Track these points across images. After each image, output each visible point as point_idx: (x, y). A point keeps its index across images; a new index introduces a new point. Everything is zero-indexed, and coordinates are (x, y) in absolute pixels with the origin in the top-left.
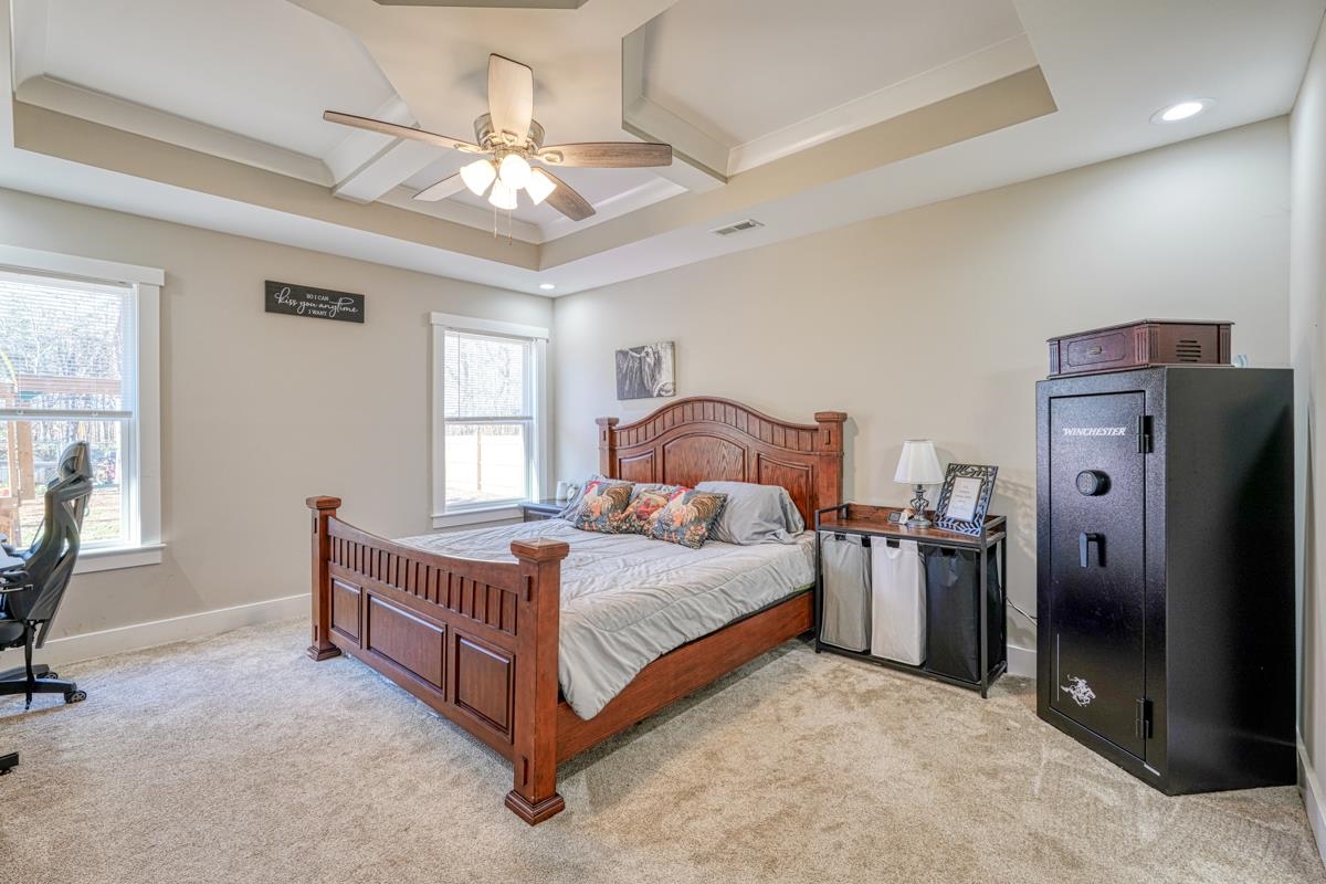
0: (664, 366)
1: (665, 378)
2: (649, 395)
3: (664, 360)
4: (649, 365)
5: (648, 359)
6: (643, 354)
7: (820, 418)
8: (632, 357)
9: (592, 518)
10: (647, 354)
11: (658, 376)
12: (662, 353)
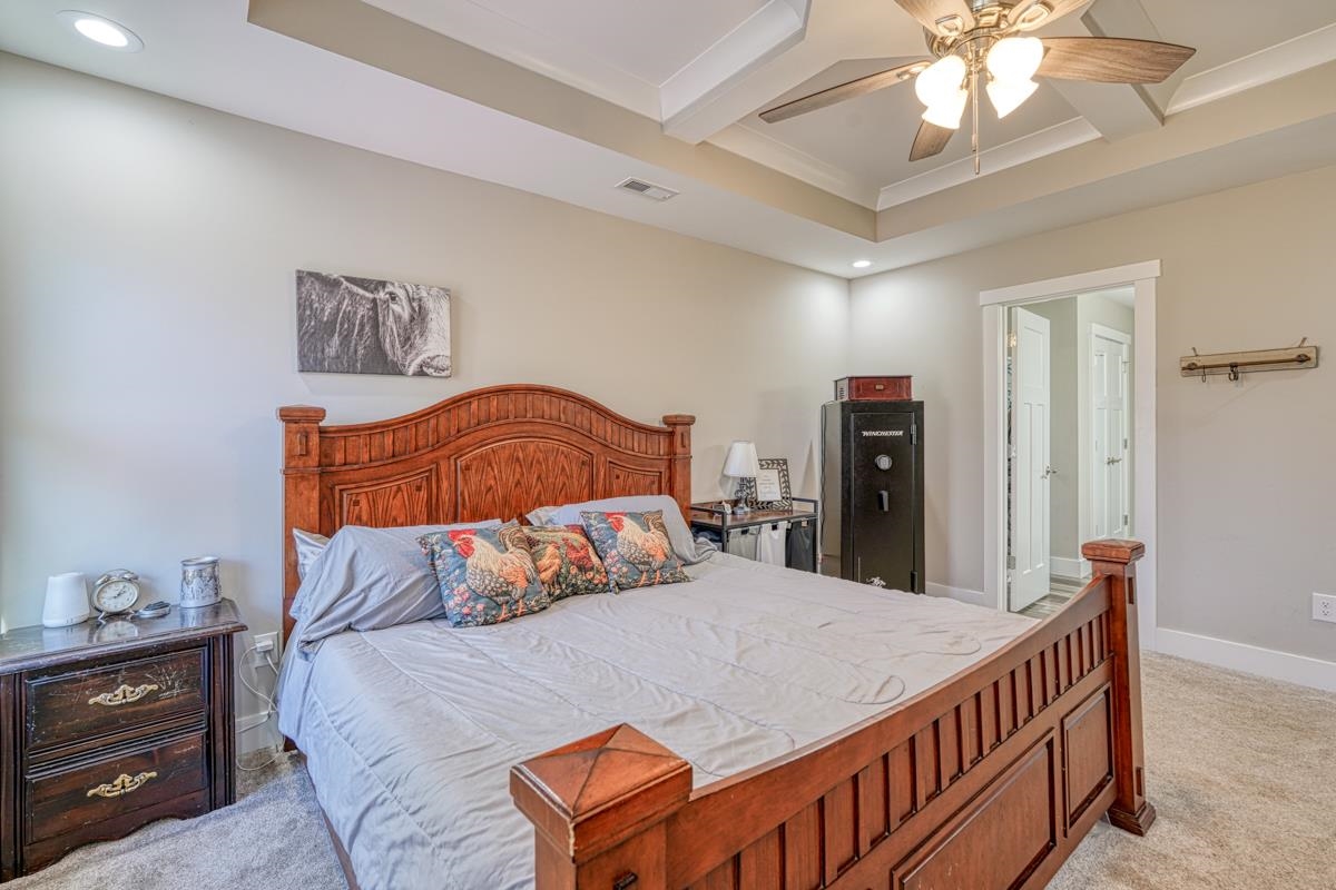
0: (433, 325)
1: (435, 344)
2: (396, 370)
3: (432, 315)
4: (398, 318)
5: (394, 306)
6: (382, 295)
7: (666, 420)
8: (352, 294)
9: (517, 594)
10: (393, 297)
11: (418, 341)
12: (430, 304)
